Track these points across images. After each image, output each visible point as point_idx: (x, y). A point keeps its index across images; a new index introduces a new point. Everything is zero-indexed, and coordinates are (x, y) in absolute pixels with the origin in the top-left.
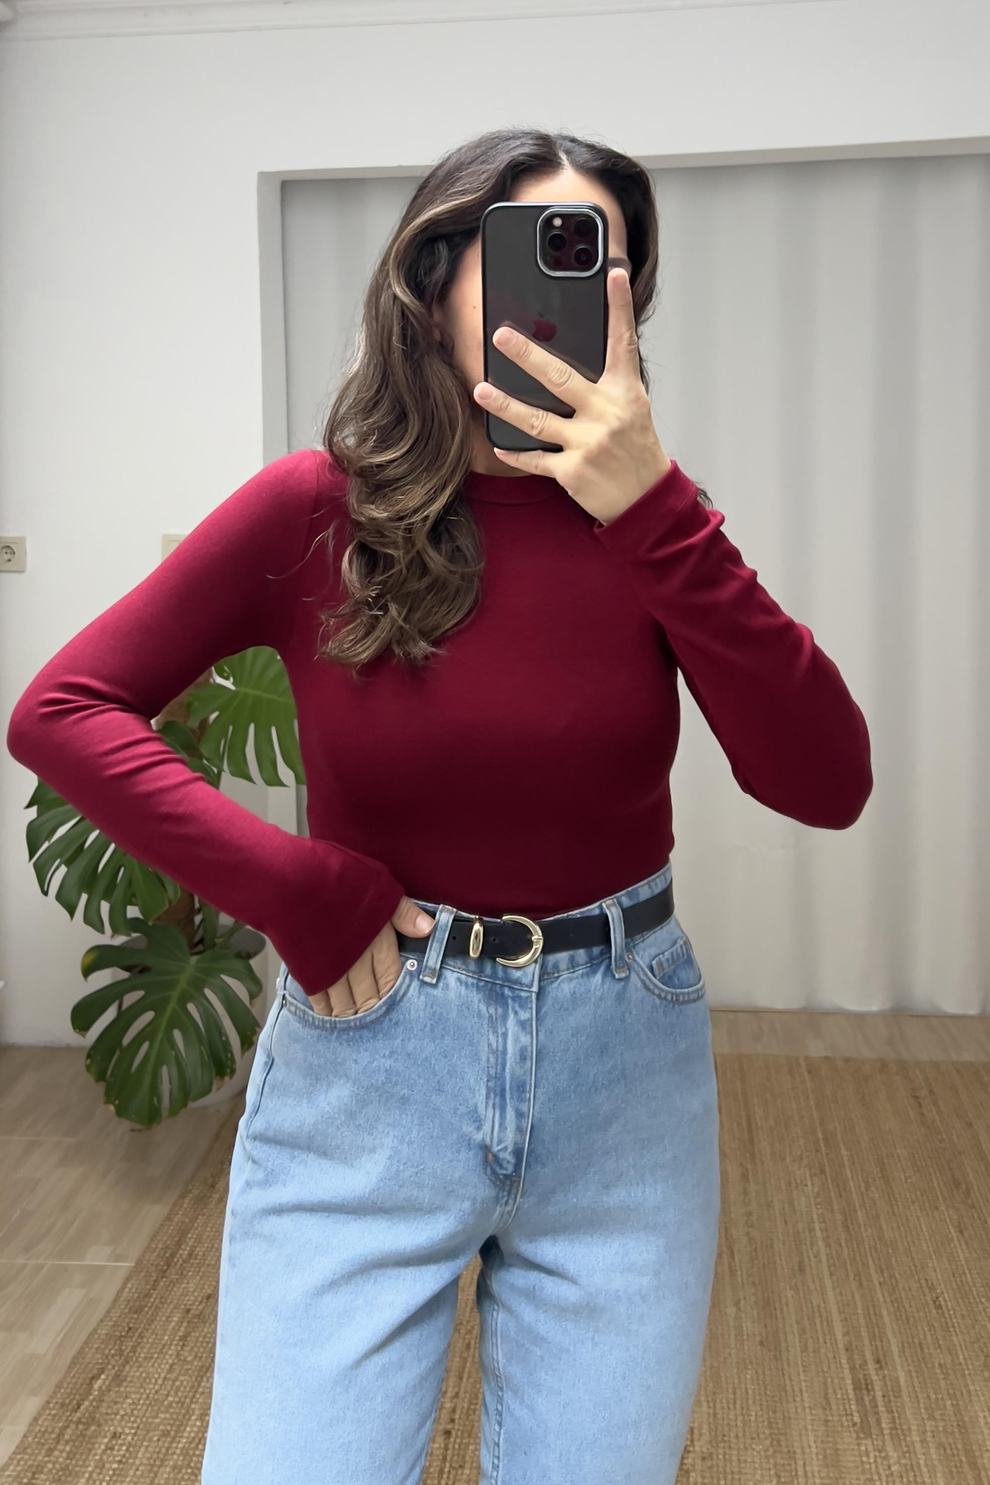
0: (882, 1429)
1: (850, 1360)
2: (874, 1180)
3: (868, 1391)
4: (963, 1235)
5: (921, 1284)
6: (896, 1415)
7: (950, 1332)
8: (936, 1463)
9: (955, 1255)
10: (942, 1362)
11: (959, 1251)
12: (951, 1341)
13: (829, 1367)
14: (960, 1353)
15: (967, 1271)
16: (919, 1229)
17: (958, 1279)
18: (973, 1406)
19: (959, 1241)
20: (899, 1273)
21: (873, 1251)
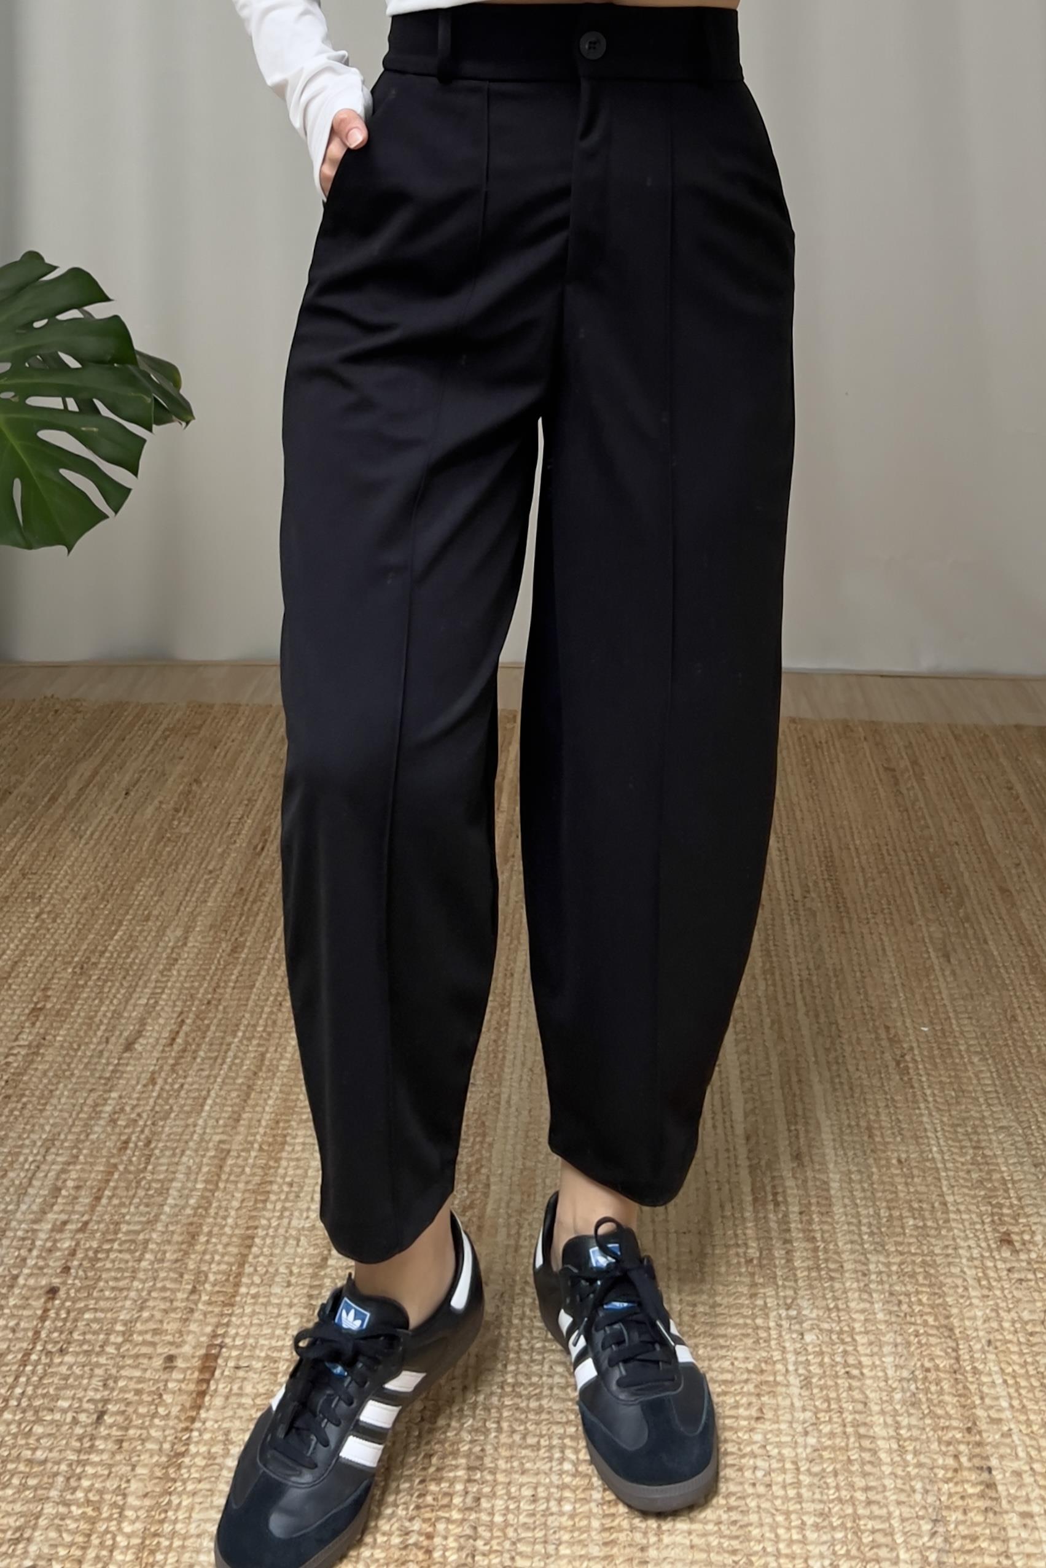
0: (795, 1269)
2: (816, 883)
3: (777, 1204)
4: (949, 961)
5: (876, 1032)
7: (919, 1108)
9: (936, 991)
11: (943, 986)
12: (922, 1122)
14: (933, 1142)
15: (951, 1015)
16: (880, 952)
17: (938, 1028)
18: (950, 1229)
19: (942, 970)
20: (844, 1018)
21: (806, 985)
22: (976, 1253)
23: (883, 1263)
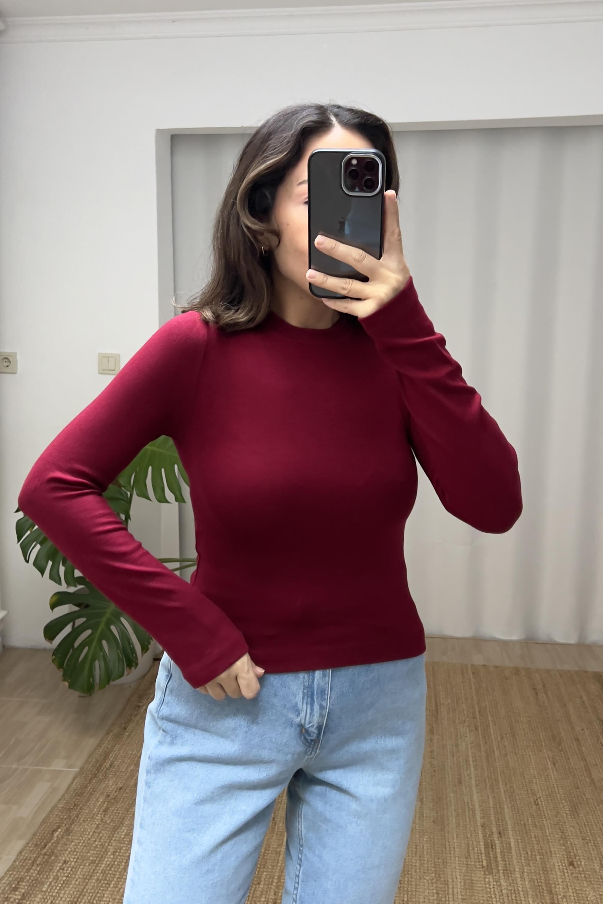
0: (499, 871)
1: (484, 831)
2: (506, 735)
3: (492, 849)
4: (555, 766)
5: (527, 791)
6: (507, 862)
7: (542, 818)
8: (528, 890)
9: (549, 776)
10: (536, 834)
11: (552, 774)
12: (543, 823)
13: (471, 835)
14: (547, 830)
15: (555, 786)
16: (529, 762)
17: (550, 790)
18: (552, 859)
19: (552, 769)
20: (516, 786)
21: (502, 773)
22: (561, 867)
23: (529, 870)
